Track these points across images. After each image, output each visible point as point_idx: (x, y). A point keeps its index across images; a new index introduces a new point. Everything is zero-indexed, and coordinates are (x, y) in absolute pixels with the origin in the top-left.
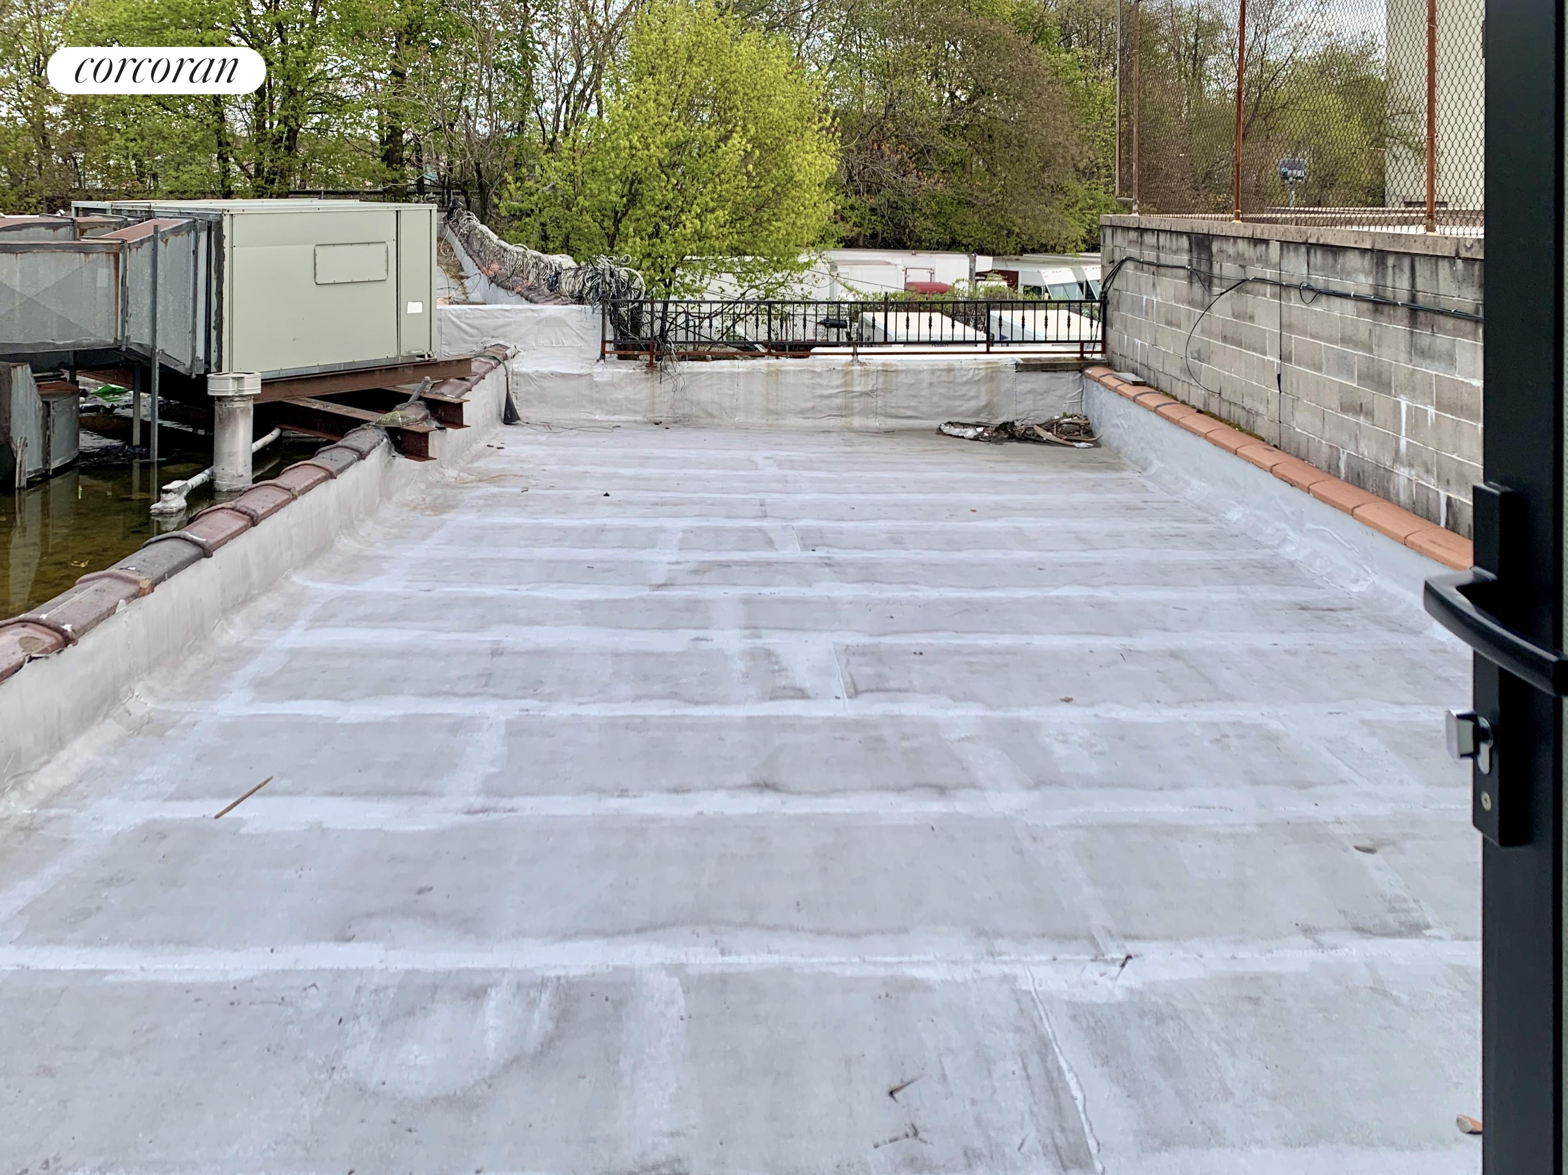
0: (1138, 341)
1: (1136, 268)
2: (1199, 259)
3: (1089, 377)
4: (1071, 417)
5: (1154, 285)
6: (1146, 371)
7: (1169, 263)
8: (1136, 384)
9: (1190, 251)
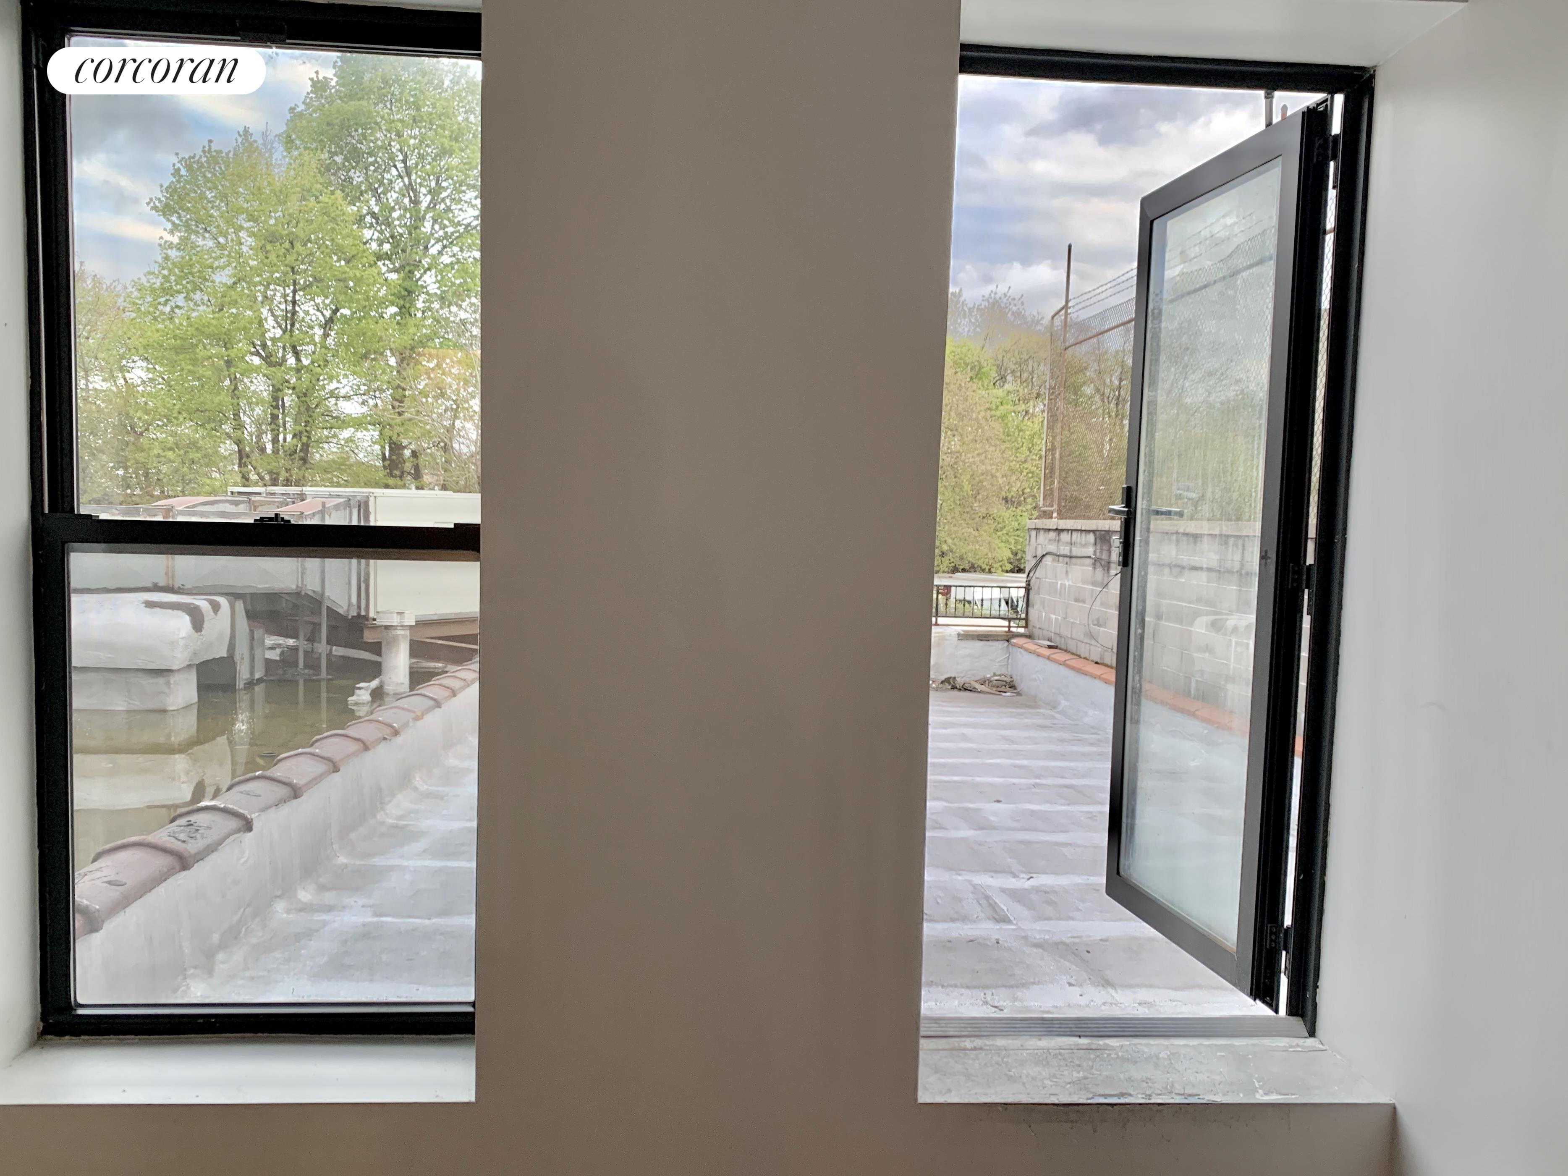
0: (1053, 617)
1: (1053, 560)
2: (1102, 550)
3: (1014, 645)
4: (1000, 675)
5: (1067, 572)
6: (1058, 638)
7: (1079, 554)
8: (1050, 647)
9: (1095, 544)
